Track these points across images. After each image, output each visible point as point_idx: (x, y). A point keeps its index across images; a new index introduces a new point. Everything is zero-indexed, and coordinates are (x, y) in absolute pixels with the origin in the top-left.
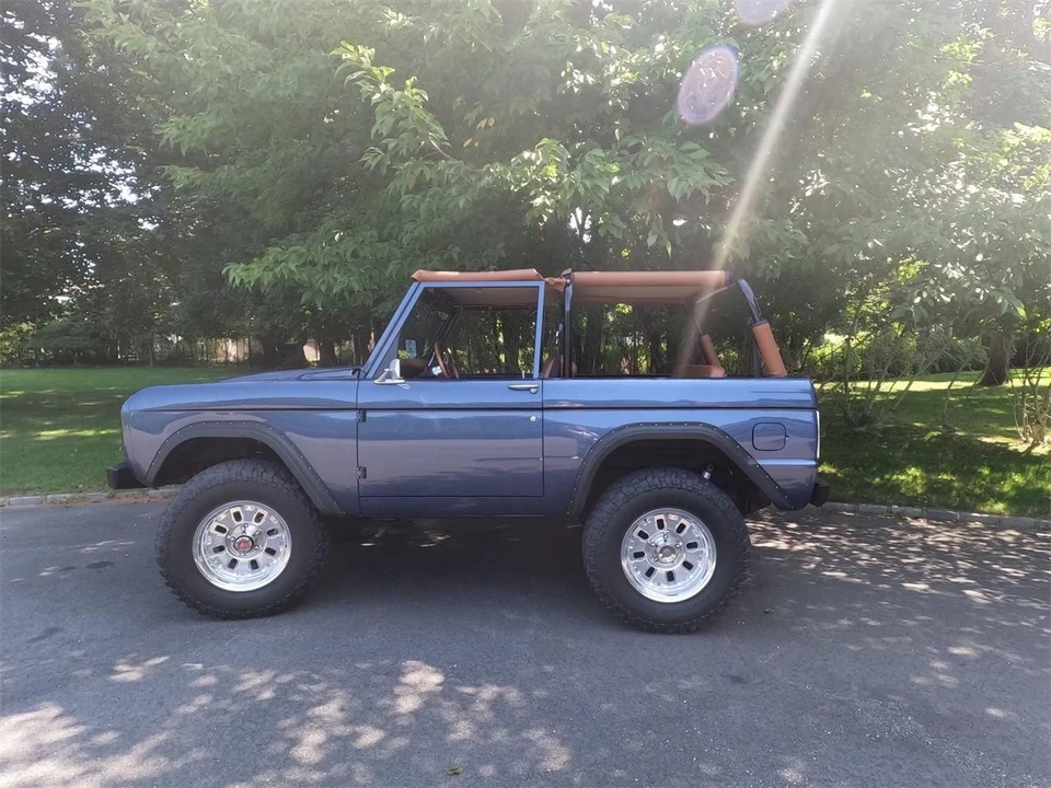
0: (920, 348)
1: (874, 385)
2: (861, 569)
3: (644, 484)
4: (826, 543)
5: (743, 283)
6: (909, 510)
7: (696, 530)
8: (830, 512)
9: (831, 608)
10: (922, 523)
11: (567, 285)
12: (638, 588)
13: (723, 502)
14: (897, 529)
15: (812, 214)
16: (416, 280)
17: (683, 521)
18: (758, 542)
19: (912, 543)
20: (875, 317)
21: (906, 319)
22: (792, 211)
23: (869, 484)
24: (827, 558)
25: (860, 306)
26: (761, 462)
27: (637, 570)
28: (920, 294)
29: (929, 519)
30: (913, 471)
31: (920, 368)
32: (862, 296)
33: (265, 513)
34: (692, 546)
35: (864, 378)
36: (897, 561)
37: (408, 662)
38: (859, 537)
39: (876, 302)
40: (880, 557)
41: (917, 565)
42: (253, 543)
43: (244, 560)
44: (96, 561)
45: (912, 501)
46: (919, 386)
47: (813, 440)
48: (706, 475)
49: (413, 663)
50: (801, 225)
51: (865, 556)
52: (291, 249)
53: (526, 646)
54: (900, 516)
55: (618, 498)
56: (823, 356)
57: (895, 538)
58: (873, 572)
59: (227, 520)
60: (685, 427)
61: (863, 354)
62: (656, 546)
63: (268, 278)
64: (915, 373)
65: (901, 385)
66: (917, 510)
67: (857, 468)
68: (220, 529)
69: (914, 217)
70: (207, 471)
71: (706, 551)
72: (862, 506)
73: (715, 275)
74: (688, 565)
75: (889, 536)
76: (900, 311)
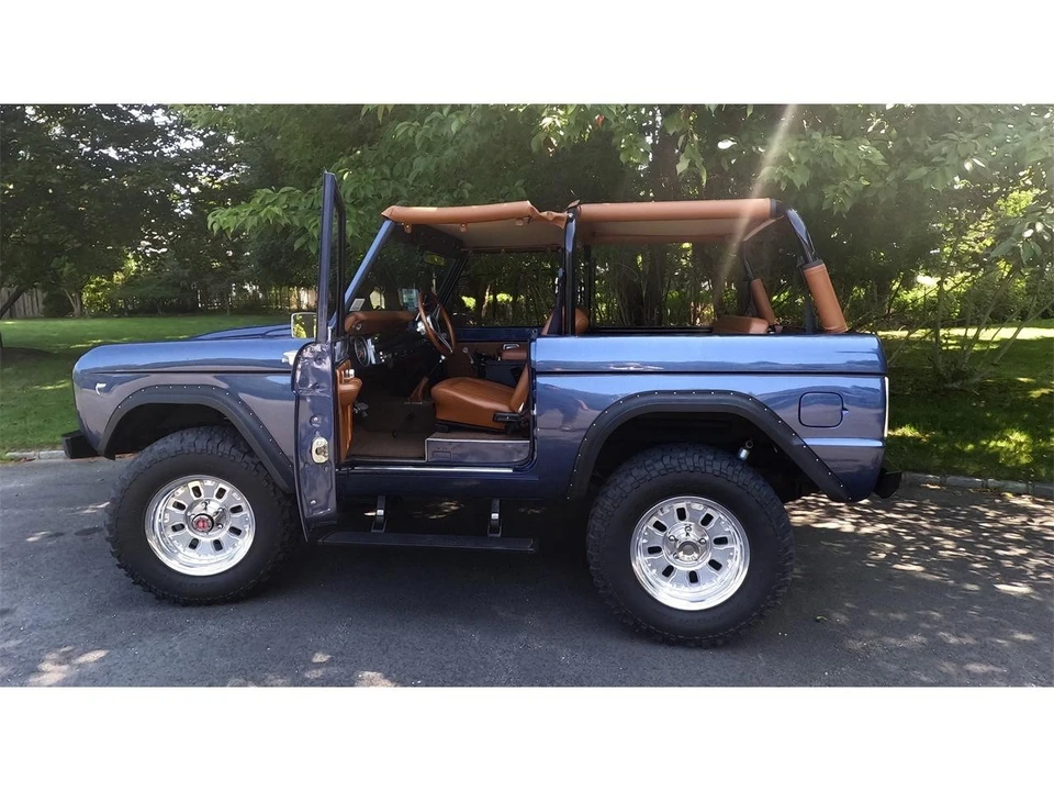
0: (1031, 291)
1: (972, 332)
2: (943, 562)
3: (659, 466)
4: (901, 526)
5: (793, 213)
6: (1011, 484)
7: (724, 523)
8: (911, 485)
9: (901, 617)
10: (1025, 501)
11: (569, 220)
12: (650, 590)
13: (757, 489)
14: (993, 507)
15: (894, 132)
16: (387, 218)
17: (710, 511)
18: (818, 522)
19: (1011, 528)
20: (975, 257)
21: (1013, 256)
22: (870, 129)
23: (961, 453)
24: (900, 545)
25: (957, 242)
26: (810, 442)
27: (651, 568)
28: (1032, 226)
29: (1035, 495)
30: (1018, 437)
31: (1031, 313)
32: (960, 230)
33: (228, 489)
34: (722, 541)
35: (960, 325)
36: (988, 553)
37: (367, 673)
38: (945, 517)
39: (978, 237)
40: (971, 548)
41: (1018, 560)
42: (214, 523)
43: (206, 540)
44: (87, 527)
45: (1016, 473)
46: (1029, 333)
47: (880, 411)
48: (744, 454)
49: (372, 674)
50: (880, 144)
51: (949, 544)
52: (282, 190)
53: (512, 657)
54: (998, 493)
55: (629, 480)
56: (915, 300)
57: (989, 521)
58: (960, 567)
59: (186, 495)
60: (713, 397)
61: (961, 297)
62: (676, 540)
63: (252, 221)
64: (1024, 319)
65: (1006, 333)
66: (1021, 485)
67: (945, 431)
68: (179, 506)
69: (1032, 128)
70: (159, 442)
71: (737, 548)
72: (950, 479)
73: (755, 205)
74: (715, 565)
75: (982, 516)
76: (1004, 247)
